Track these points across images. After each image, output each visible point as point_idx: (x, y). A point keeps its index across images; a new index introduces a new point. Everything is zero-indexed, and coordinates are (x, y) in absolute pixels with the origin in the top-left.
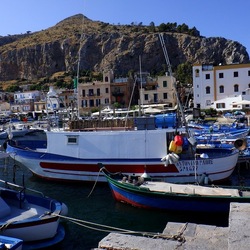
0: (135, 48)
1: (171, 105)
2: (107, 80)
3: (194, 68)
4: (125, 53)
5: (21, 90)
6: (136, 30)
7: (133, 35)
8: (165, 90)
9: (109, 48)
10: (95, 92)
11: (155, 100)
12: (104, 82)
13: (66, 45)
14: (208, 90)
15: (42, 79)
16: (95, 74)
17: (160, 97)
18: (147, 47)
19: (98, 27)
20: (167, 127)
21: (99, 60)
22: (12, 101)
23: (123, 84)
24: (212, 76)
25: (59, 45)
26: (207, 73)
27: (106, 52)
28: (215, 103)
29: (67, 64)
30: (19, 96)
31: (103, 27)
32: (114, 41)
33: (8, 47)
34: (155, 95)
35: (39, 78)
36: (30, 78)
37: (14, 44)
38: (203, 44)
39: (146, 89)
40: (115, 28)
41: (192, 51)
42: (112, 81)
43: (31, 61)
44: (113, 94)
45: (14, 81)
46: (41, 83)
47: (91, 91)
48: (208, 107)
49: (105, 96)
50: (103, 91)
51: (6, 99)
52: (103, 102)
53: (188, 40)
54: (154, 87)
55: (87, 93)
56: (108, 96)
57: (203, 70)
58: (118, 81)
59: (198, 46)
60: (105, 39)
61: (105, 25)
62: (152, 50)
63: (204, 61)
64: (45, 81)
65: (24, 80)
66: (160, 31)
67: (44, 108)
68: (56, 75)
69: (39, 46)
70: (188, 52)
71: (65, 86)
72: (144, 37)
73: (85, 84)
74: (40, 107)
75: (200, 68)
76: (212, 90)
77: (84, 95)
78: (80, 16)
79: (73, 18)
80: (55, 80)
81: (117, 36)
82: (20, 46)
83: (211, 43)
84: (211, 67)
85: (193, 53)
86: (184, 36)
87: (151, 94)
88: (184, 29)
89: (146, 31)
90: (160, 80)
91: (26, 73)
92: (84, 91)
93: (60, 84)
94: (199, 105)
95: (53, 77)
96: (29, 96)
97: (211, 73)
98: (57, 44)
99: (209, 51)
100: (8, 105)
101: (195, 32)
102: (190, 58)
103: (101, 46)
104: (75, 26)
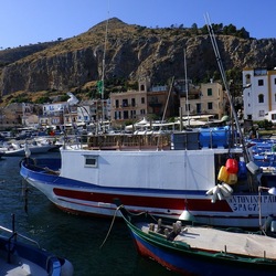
0: (175, 54)
1: (216, 117)
2: (143, 88)
3: (245, 73)
4: (164, 59)
5: (51, 101)
6: (177, 33)
7: (172, 39)
8: (209, 99)
9: (146, 54)
10: (130, 102)
11: (198, 111)
12: (140, 91)
13: (100, 51)
14: (261, 98)
15: (73, 89)
16: (130, 83)
17: (204, 108)
18: (189, 52)
19: (134, 31)
20: (215, 147)
21: (135, 68)
22: (40, 113)
23: (161, 93)
24: (265, 82)
25: (92, 52)
26: (260, 78)
27: (143, 58)
28: (270, 113)
29: (100, 73)
30: (47, 108)
31: (139, 31)
32: (151, 46)
34: (198, 105)
35: (70, 88)
36: (61, 88)
38: (253, 46)
40: (153, 31)
41: (240, 54)
42: (148, 90)
43: (62, 70)
44: (150, 105)
45: (44, 92)
47: (125, 101)
48: (262, 119)
49: (140, 106)
50: (138, 101)
51: (34, 111)
52: (138, 112)
53: (235, 43)
54: (197, 96)
55: (121, 104)
56: (145, 106)
57: (255, 75)
58: (156, 90)
59: (247, 49)
60: (142, 44)
61: (142, 29)
62: (194, 55)
63: (255, 66)
64: (76, 92)
65: (54, 90)
66: (204, 34)
67: (74, 121)
68: (89, 84)
69: (70, 54)
70: (236, 57)
72: (185, 41)
73: (118, 94)
74: (71, 119)
75: (251, 73)
76: (266, 99)
77: (117, 106)
78: (115, 21)
80: (87, 90)
81: (155, 40)
82: (51, 55)
83: (263, 45)
84: (264, 72)
85: (241, 57)
86: (232, 38)
87: (194, 103)
88: (231, 30)
89: (188, 34)
90: (204, 88)
91: (57, 83)
92: (117, 101)
94: (250, 116)
95: (85, 87)
96: (58, 107)
97: (265, 79)
98: (89, 51)
99: (261, 55)
100: (36, 117)
101: (244, 34)
102: (237, 63)
103: (137, 52)
104: (109, 31)
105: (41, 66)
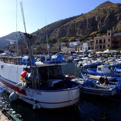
2: (109, 34)
10: (103, 41)
12: (108, 36)
13: (99, 18)
15: (86, 36)
25: (95, 18)
30: (71, 44)
36: (81, 35)
49: (108, 43)
50: (107, 41)
52: (106, 46)
56: (110, 43)
58: (116, 35)
61: (120, 5)
64: (87, 37)
65: (78, 36)
67: (81, 49)
69: (85, 20)
77: (97, 43)
78: (108, 2)
79: (104, 4)
82: (77, 21)
91: (79, 33)
92: (97, 41)
100: (66, 48)
103: (117, 16)
104: (104, 8)
105: (72, 26)
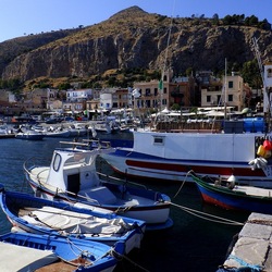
0: (194, 44)
1: (236, 109)
3: (266, 67)
4: (183, 49)
5: (74, 88)
6: (197, 24)
7: (193, 29)
8: (231, 91)
9: (166, 44)
10: (152, 92)
11: (219, 102)
13: (120, 40)
15: (94, 77)
16: (149, 72)
18: (209, 43)
19: (154, 20)
21: (154, 57)
22: (64, 99)
23: (183, 84)
25: (113, 40)
27: (163, 48)
29: (120, 60)
30: (71, 94)
31: (160, 20)
33: (60, 42)
34: (219, 97)
35: (90, 75)
36: (81, 75)
37: (65, 39)
39: (209, 90)
40: (174, 21)
41: (261, 47)
42: (171, 81)
43: (83, 57)
44: (173, 95)
45: (65, 78)
46: (93, 81)
47: (148, 91)
50: (161, 91)
51: (58, 97)
52: (160, 102)
53: (257, 34)
54: (218, 88)
55: (144, 93)
58: (179, 80)
60: (162, 33)
61: (162, 18)
62: (214, 45)
64: (96, 79)
65: (75, 77)
66: (225, 24)
67: (96, 107)
68: (108, 72)
69: (91, 42)
70: (257, 49)
71: (118, 85)
72: (205, 32)
73: (142, 84)
74: (93, 106)
78: (136, 9)
79: (128, 10)
80: (107, 78)
81: (175, 30)
82: (72, 42)
85: (262, 49)
86: (253, 30)
87: (214, 95)
88: (253, 21)
89: (209, 24)
90: (226, 81)
91: (78, 70)
93: (112, 82)
95: (105, 75)
96: (81, 94)
98: (110, 39)
100: (60, 103)
101: (266, 25)
102: (258, 55)
103: (157, 41)
104: (130, 19)
105: (62, 53)
